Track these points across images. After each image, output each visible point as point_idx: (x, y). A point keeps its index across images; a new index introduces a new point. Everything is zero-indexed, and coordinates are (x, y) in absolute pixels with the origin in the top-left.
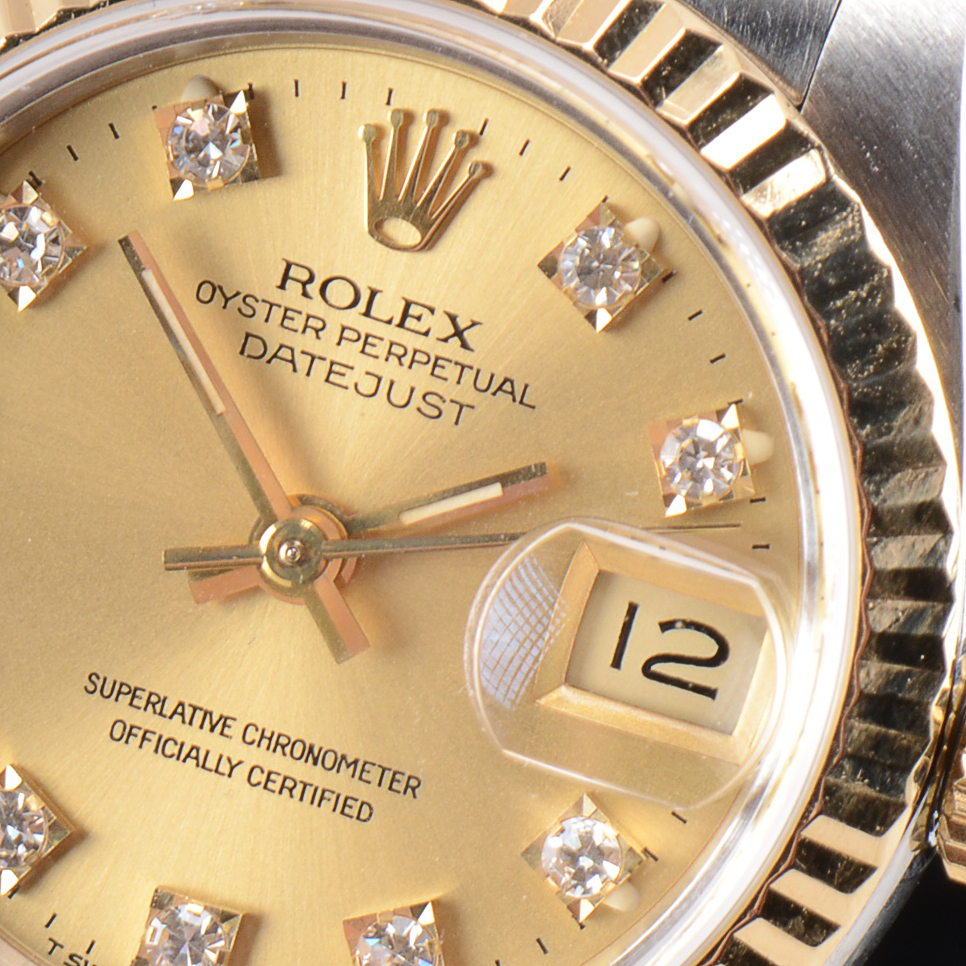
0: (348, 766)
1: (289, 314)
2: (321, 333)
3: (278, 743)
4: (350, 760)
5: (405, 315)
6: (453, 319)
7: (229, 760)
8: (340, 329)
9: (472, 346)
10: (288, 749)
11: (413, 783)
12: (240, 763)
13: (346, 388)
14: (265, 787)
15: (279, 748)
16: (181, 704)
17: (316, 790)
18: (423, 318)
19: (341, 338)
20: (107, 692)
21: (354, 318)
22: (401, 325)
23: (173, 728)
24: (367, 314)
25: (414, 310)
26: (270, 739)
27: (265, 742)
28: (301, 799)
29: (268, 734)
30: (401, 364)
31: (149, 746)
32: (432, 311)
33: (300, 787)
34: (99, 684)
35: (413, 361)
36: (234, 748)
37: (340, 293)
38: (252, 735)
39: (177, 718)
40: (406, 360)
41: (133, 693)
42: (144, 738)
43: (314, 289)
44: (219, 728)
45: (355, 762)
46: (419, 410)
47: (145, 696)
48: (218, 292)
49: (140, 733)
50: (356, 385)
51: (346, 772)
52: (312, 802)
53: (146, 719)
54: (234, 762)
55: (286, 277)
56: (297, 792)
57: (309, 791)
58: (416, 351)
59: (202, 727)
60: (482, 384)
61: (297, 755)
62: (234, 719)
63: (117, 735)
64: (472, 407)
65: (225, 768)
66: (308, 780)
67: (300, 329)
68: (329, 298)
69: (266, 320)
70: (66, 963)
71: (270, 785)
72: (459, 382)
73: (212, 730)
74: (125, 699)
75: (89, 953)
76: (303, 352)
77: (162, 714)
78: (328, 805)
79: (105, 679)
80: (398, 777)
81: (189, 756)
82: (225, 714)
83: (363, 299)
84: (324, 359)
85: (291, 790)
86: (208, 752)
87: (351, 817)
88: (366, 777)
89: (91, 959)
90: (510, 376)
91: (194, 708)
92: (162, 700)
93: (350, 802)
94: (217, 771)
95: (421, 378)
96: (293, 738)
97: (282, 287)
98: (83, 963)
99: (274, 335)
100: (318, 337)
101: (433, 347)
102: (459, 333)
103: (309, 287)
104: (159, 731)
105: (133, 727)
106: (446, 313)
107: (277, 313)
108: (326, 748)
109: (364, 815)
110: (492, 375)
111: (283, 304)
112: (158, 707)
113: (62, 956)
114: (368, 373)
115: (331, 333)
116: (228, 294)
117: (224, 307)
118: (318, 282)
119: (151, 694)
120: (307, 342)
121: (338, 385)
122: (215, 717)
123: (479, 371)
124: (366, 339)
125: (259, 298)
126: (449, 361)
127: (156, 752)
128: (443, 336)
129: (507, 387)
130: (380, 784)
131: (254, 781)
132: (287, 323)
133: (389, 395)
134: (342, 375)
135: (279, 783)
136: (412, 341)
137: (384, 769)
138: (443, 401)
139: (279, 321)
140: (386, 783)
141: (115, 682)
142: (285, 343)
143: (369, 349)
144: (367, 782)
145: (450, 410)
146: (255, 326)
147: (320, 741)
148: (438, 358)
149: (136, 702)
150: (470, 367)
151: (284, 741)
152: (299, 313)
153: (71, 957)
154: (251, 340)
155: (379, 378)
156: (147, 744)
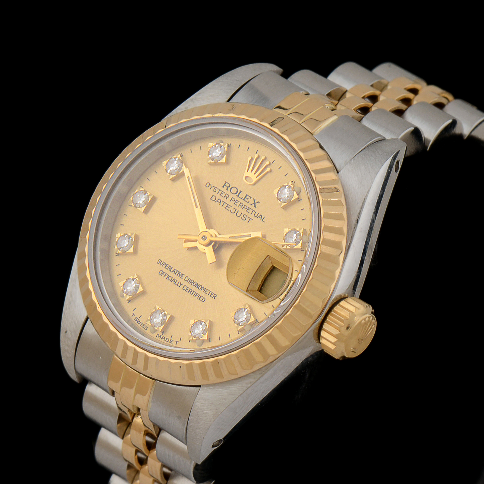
0: (203, 289)
1: (223, 193)
3: (190, 281)
5: (245, 197)
6: (254, 200)
7: (180, 283)
8: (232, 198)
9: (256, 207)
11: (215, 296)
12: (183, 284)
13: (229, 210)
14: (186, 291)
15: (191, 283)
16: (175, 270)
18: (249, 199)
19: (231, 200)
20: (161, 264)
21: (235, 196)
22: (244, 200)
23: (171, 274)
25: (247, 197)
26: (190, 280)
27: (189, 281)
28: (192, 294)
29: (190, 279)
30: (241, 208)
32: (251, 198)
33: (192, 292)
34: (160, 262)
35: (244, 208)
37: (234, 191)
38: (187, 279)
39: (173, 272)
40: (242, 207)
41: (166, 265)
45: (205, 289)
46: (242, 218)
47: (168, 266)
48: (210, 185)
49: (165, 274)
50: (231, 210)
52: (194, 296)
53: (167, 271)
54: (181, 284)
55: (225, 185)
56: (191, 293)
57: (194, 293)
58: (245, 206)
59: (177, 275)
60: (256, 215)
61: (194, 285)
62: (184, 275)
63: (160, 273)
64: (252, 219)
65: (179, 285)
66: (195, 291)
67: (224, 196)
68: (231, 191)
69: (218, 193)
70: (134, 319)
71: (187, 290)
72: (251, 214)
73: (179, 276)
74: (164, 266)
75: (140, 317)
76: (223, 201)
77: (170, 271)
78: (197, 297)
79: (162, 261)
80: (212, 294)
81: (173, 281)
82: (183, 273)
83: (238, 193)
84: (226, 203)
85: (190, 292)
86: (177, 281)
87: (200, 300)
88: (206, 292)
89: (140, 319)
90: (262, 215)
91: (177, 271)
92: (171, 268)
93: (201, 297)
94: (177, 285)
95: (244, 211)
96: (194, 281)
97: (223, 187)
98: (138, 320)
99: (218, 197)
100: (227, 199)
101: (248, 205)
102: (254, 203)
103: (228, 188)
104: (169, 274)
105: (164, 272)
106: (254, 199)
107: (220, 192)
108: (200, 285)
109: (203, 301)
110: (258, 214)
111: (222, 190)
112: (170, 269)
113: (134, 317)
114: (234, 208)
115: (230, 198)
116: (212, 186)
117: (210, 189)
118: (230, 187)
119: (170, 266)
120: (224, 199)
121: (227, 209)
122: (181, 274)
123: (256, 212)
124: (236, 201)
125: (218, 188)
126: (251, 209)
127: (167, 278)
128: (251, 203)
129: (261, 217)
130: (208, 295)
131: (184, 289)
132: (222, 194)
133: (237, 214)
134: (229, 207)
135: (189, 290)
136: (245, 203)
137: (210, 292)
138: (247, 217)
139: (220, 194)
140: (210, 295)
141: (163, 262)
142: (220, 199)
143: (236, 203)
144: (206, 294)
145: (248, 219)
146: (215, 194)
147: (200, 283)
148: (249, 208)
149: (166, 267)
150: (254, 211)
151: (192, 281)
152: (225, 193)
153: (136, 318)
154: (213, 196)
155: (236, 210)
156: (165, 276)
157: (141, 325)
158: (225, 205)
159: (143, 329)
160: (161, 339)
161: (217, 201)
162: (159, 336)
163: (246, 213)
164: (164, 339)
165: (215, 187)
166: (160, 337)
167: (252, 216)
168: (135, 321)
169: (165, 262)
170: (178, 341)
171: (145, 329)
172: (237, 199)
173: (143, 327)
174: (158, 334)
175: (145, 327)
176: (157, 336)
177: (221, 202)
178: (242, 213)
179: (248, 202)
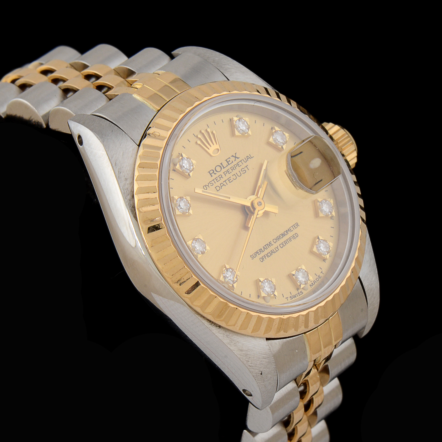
0: (288, 231)
1: (216, 179)
2: (222, 177)
3: (278, 238)
4: (287, 230)
5: (228, 162)
6: (233, 156)
7: (276, 248)
8: (223, 174)
9: (239, 157)
10: (280, 238)
11: (297, 224)
12: (278, 246)
13: (233, 181)
14: (284, 246)
15: (279, 239)
16: (263, 247)
17: (289, 239)
18: (230, 160)
19: (225, 174)
20: (255, 257)
21: (224, 170)
22: (229, 164)
23: (266, 252)
24: (224, 168)
25: (228, 160)
26: (277, 239)
27: (277, 240)
28: (289, 242)
29: (276, 239)
30: (235, 170)
31: (267, 257)
32: (230, 158)
33: (287, 241)
34: (252, 256)
35: (235, 167)
36: (275, 245)
37: (218, 169)
38: (275, 241)
39: (265, 249)
40: (234, 168)
41: (257, 252)
42: (265, 257)
43: (215, 172)
44: (271, 245)
45: (288, 229)
46: (243, 173)
47: (259, 251)
48: (206, 186)
49: (264, 257)
50: (233, 179)
51: (289, 232)
52: (290, 241)
53: (262, 254)
54: (277, 247)
55: (211, 174)
56: (287, 242)
57: (288, 240)
58: (234, 166)
59: (269, 247)
60: (245, 161)
61: (282, 237)
62: (271, 241)
63: (262, 261)
64: (248, 165)
66: (287, 239)
67: (220, 179)
68: (218, 171)
69: (215, 183)
70: (291, 299)
71: (284, 245)
72: (243, 164)
73: (270, 246)
74: (257, 255)
75: (291, 294)
76: (223, 182)
77: (263, 251)
78: (292, 239)
79: (252, 255)
80: (295, 225)
81: (272, 253)
82: (269, 242)
83: (221, 166)
84: (226, 180)
85: (286, 243)
86: (273, 250)
87: (296, 238)
88: (291, 230)
89: (293, 295)
90: (247, 156)
91: (265, 246)
92: (261, 249)
93: (294, 236)
94: (277, 251)
95: (238, 169)
96: (279, 235)
97: (212, 176)
98: (292, 297)
99: (218, 184)
100: (223, 178)
101: (235, 163)
102: (235, 157)
103: (214, 172)
104: (265, 254)
105: (262, 257)
106: (231, 156)
107: (215, 180)
108: (284, 232)
109: (297, 236)
110: (245, 158)
111: (214, 178)
112: (262, 251)
113: (289, 299)
114: (233, 176)
116: (208, 185)
117: (209, 187)
118: (214, 170)
119: (259, 250)
120: (222, 180)
121: (232, 181)
122: (269, 244)
123: (243, 160)
124: (228, 171)
125: (211, 181)
126: (239, 162)
127: (268, 257)
128: (234, 160)
129: (248, 158)
130: (294, 229)
131: (282, 247)
132: (218, 180)
133: (238, 175)
134: (230, 179)
135: (284, 243)
136: (232, 165)
137: (292, 226)
138: (244, 168)
140: (294, 228)
141: (254, 254)
142: (220, 183)
143: (229, 172)
144: (292, 231)
145: (246, 169)
146: (215, 185)
147: (282, 232)
148: (237, 164)
149: (259, 253)
150: (242, 160)
151: (278, 237)
152: (217, 177)
153: (290, 297)
154: (216, 188)
155: (235, 175)
156: (266, 258)
157: (297, 296)
158: (227, 181)
159: (301, 295)
160: (315, 284)
161: (221, 187)
162: (311, 285)
163: (241, 168)
164: (316, 282)
165: (209, 182)
166: (313, 285)
167: (245, 164)
168: (292, 300)
169: (254, 253)
170: (321, 271)
171: (302, 294)
172: (226, 169)
173: (299, 295)
174: (310, 285)
175: (300, 293)
176: (312, 286)
177: (223, 183)
178: (239, 171)
179: (232, 162)
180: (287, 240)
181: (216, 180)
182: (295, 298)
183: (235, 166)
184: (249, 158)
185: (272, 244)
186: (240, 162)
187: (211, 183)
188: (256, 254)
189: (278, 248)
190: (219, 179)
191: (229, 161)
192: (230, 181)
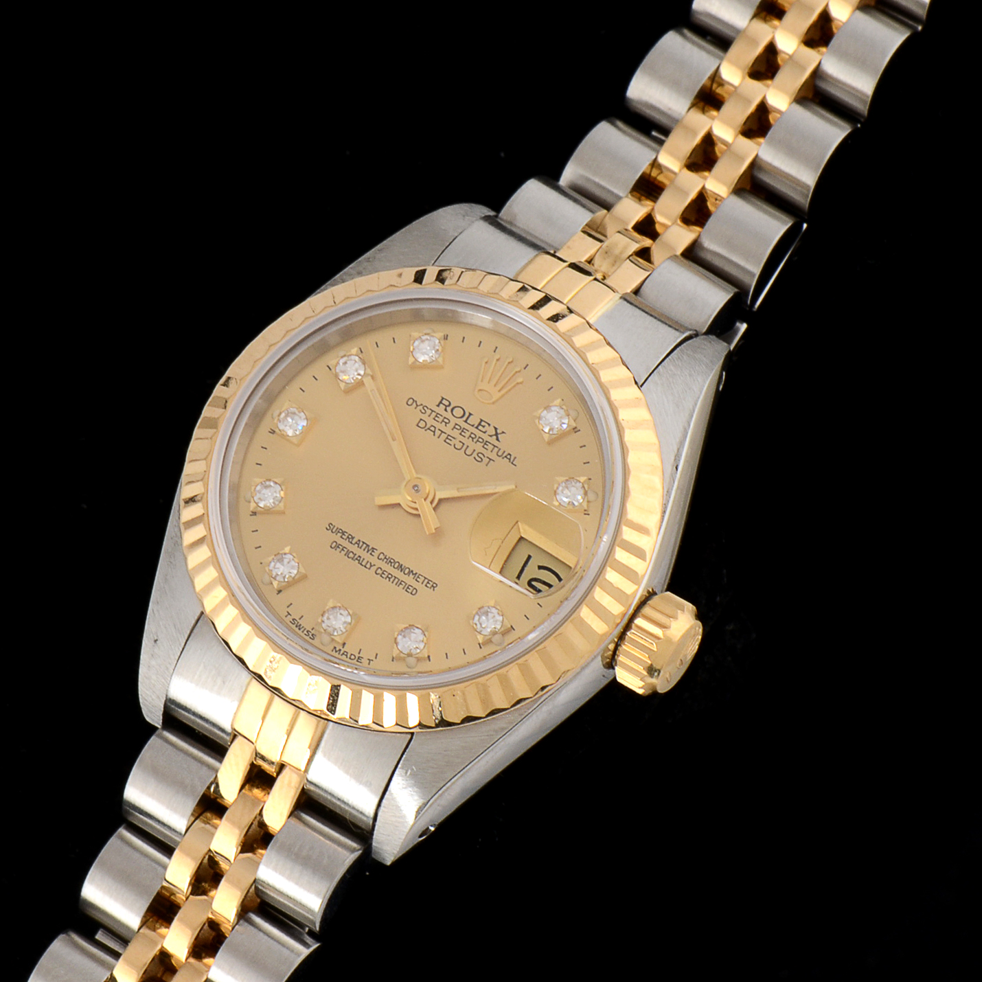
0: (413, 574)
1: (438, 416)
2: (447, 424)
3: (390, 561)
4: (414, 572)
5: (480, 424)
6: (496, 429)
7: (370, 563)
8: (455, 424)
9: (500, 439)
10: (393, 564)
11: (435, 585)
12: (374, 565)
13: (450, 445)
14: (381, 576)
15: (390, 564)
16: (359, 541)
17: (399, 580)
19: (454, 427)
20: (333, 531)
21: (461, 422)
22: (477, 428)
23: (354, 548)
24: (466, 421)
25: (483, 423)
26: (387, 559)
27: (385, 560)
28: (393, 582)
29: (387, 557)
30: (473, 441)
32: (489, 425)
33: (393, 578)
34: (332, 527)
35: (478, 441)
36: (374, 560)
37: (458, 412)
38: (382, 557)
39: (356, 545)
40: (475, 440)
41: (343, 533)
42: (343, 550)
43: (449, 409)
44: (370, 552)
45: (416, 573)
46: (475, 458)
47: (347, 535)
48: (415, 402)
49: (341, 547)
50: (454, 445)
51: (412, 576)
52: (396, 584)
53: (345, 543)
54: (372, 564)
55: (441, 402)
56: (391, 580)
57: (397, 580)
58: (479, 438)
59: (364, 550)
60: (500, 454)
61: (395, 567)
62: (376, 550)
64: (494, 461)
65: (368, 566)
66: (397, 577)
68: (454, 413)
69: (429, 416)
70: (290, 622)
71: (383, 575)
72: (492, 451)
73: (367, 552)
74: (340, 535)
75: (300, 619)
76: (439, 430)
77: (351, 543)
78: (401, 586)
79: (334, 526)
80: (430, 582)
81: (357, 559)
82: (374, 547)
83: (466, 416)
84: (445, 433)
85: (389, 578)
87: (408, 592)
88: (417, 579)
89: (300, 622)
90: (511, 453)
91: (364, 543)
92: (353, 538)
93: (410, 587)
94: (365, 567)
95: (479, 447)
96: (396, 561)
97: (438, 406)
98: (296, 623)
100: (446, 426)
101: (486, 437)
102: (496, 434)
104: (348, 548)
105: (340, 545)
106: (494, 427)
107: (434, 414)
108: (407, 566)
109: (413, 593)
110: (504, 452)
111: (437, 412)
112: (351, 540)
113: (290, 619)
114: (460, 442)
115: (451, 425)
116: (418, 404)
117: (416, 408)
118: (451, 406)
119: (349, 535)
121: (448, 443)
122: (370, 548)
123: (500, 449)
124: (463, 430)
125: (429, 408)
126: (490, 443)
127: (345, 555)
128: (491, 434)
129: (509, 456)
130: (422, 583)
131: (377, 572)
132: (436, 418)
133: (465, 451)
134: (451, 440)
135: (386, 575)
136: (479, 434)
137: (425, 578)
138: (484, 456)
139: (434, 417)
140: (425, 583)
141: (337, 528)
142: (434, 425)
143: (463, 433)
144: (418, 582)
145: (486, 460)
146: (424, 417)
147: (405, 564)
148: (487, 441)
149: (343, 536)
150: (497, 447)
151: (392, 561)
152: (441, 416)
153: (293, 620)
154: (422, 421)
155: (463, 444)
156: (342, 552)
157: (302, 632)
158: (444, 436)
159: (307, 638)
160: (341, 656)
161: (429, 429)
162: (337, 649)
163: (484, 451)
164: (347, 655)
165: (424, 405)
166: (338, 652)
167: (493, 456)
168: (291, 624)
169: (340, 527)
170: (371, 659)
172: (464, 425)
173: (307, 634)
174: (335, 648)
175: (310, 634)
176: (334, 651)
177: (437, 430)
178: (474, 450)
179: (485, 432)
180: (395, 577)
181: (436, 416)
182: (297, 629)
183: (480, 440)
184: (510, 459)
185: (373, 553)
186: (493, 445)
187: (425, 408)
188: (339, 532)
189: (371, 566)
190: (440, 420)
191: (484, 427)
192: (447, 441)
